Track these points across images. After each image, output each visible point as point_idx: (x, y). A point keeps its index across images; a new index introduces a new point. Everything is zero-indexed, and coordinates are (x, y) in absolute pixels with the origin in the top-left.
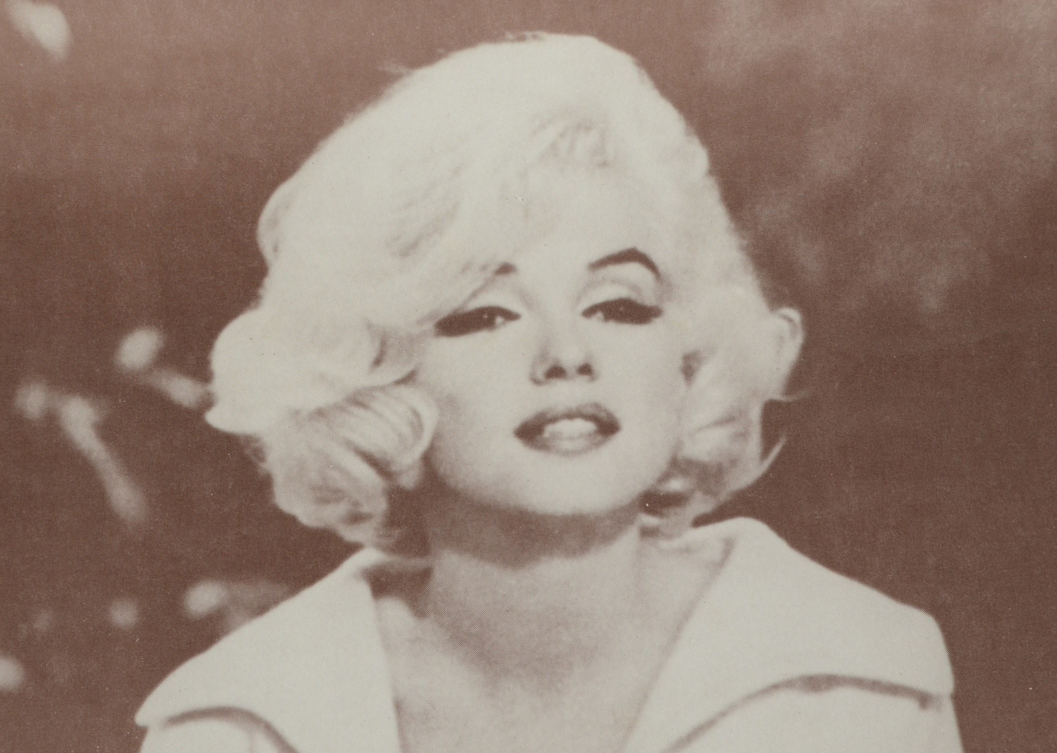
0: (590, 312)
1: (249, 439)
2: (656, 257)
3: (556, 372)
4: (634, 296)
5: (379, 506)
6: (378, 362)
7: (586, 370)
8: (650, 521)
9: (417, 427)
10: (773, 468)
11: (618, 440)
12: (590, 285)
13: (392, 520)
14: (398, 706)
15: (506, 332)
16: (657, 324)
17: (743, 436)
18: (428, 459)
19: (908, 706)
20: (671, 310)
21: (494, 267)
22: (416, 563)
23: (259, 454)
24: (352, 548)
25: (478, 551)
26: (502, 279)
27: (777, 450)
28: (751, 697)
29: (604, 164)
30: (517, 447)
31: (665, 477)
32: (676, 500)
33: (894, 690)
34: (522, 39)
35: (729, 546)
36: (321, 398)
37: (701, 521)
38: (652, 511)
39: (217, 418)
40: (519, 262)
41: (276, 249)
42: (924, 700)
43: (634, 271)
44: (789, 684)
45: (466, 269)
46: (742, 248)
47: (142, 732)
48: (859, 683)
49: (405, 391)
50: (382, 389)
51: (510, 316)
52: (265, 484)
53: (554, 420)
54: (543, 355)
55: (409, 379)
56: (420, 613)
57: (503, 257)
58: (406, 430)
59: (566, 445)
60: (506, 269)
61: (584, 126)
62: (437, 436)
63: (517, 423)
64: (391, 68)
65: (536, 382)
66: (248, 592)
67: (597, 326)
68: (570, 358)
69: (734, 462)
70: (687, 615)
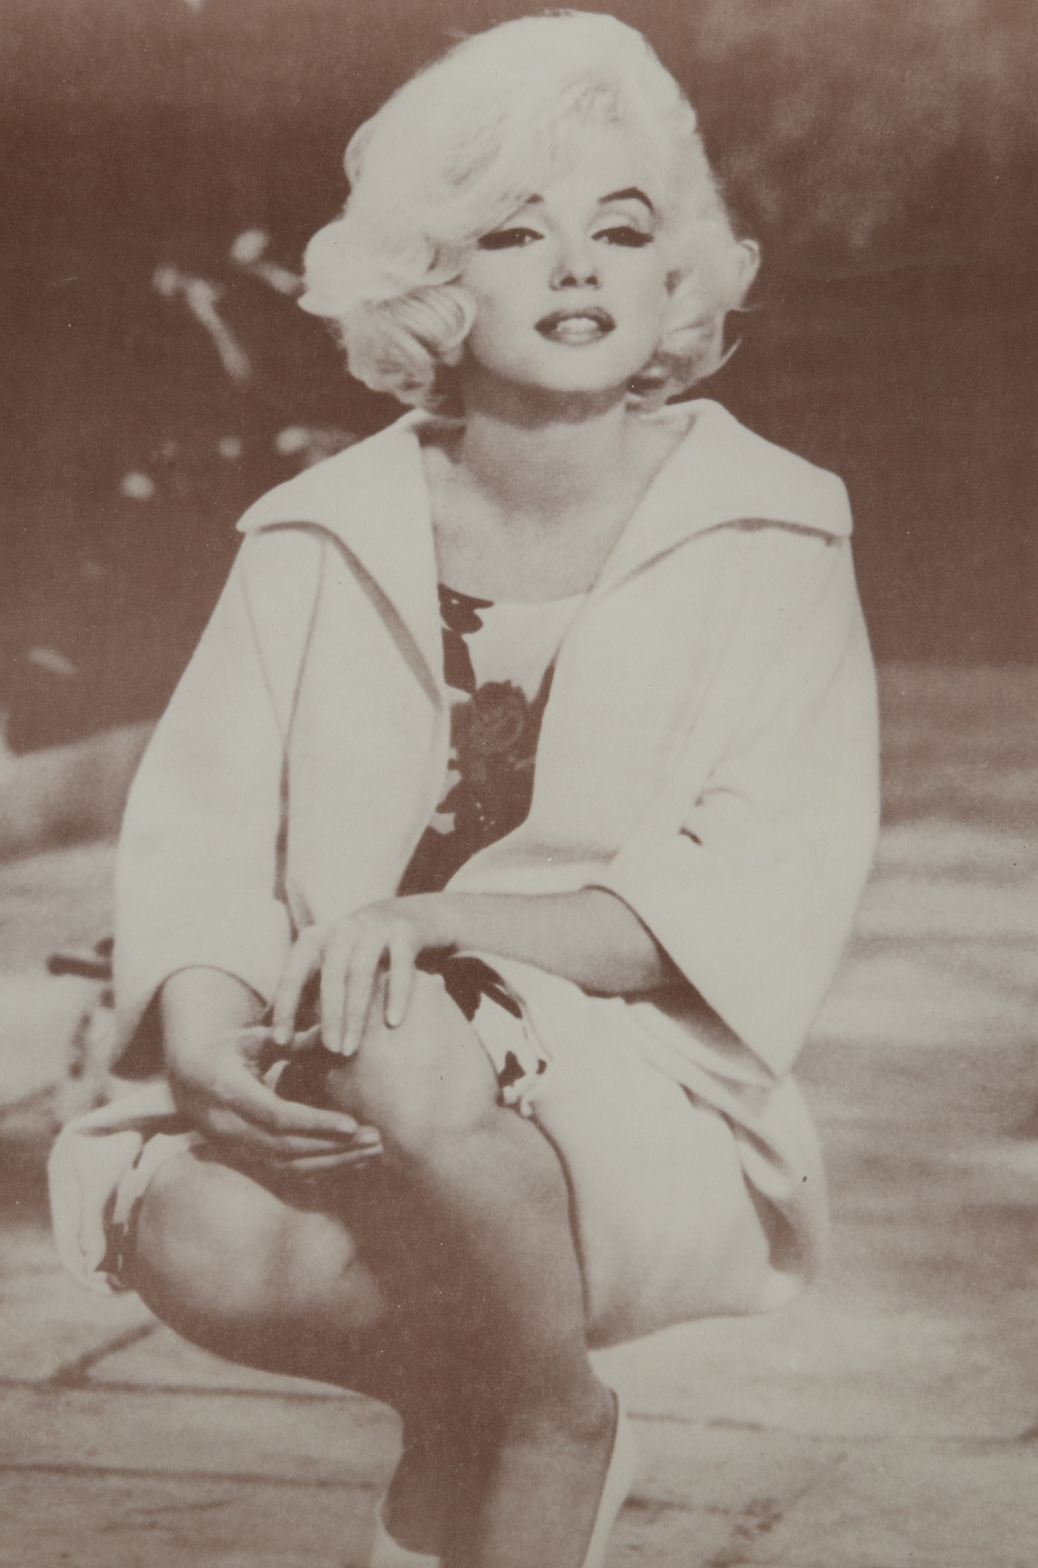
0: (598, 236)
1: (331, 321)
2: (652, 195)
3: (569, 282)
4: (632, 225)
5: (428, 377)
6: (432, 266)
7: (592, 281)
8: (634, 398)
9: (460, 320)
10: (730, 362)
11: (614, 336)
12: (598, 215)
13: (437, 389)
14: (435, 529)
15: (531, 250)
16: (649, 248)
17: (709, 337)
18: (467, 344)
19: (817, 543)
20: (660, 237)
21: (526, 197)
22: (454, 422)
23: (338, 332)
24: (406, 408)
25: (502, 415)
26: (532, 207)
27: (734, 348)
28: (701, 533)
29: (615, 119)
30: (536, 338)
31: (648, 366)
32: (655, 384)
33: (808, 531)
34: (556, 15)
35: (692, 420)
36: (388, 292)
37: (673, 400)
38: (636, 391)
39: (307, 303)
40: (545, 194)
41: (358, 174)
42: (830, 539)
43: (633, 206)
44: (729, 525)
45: (504, 197)
46: (718, 191)
47: (241, 536)
48: (782, 525)
49: (452, 291)
50: (435, 288)
51: (536, 236)
52: (341, 356)
53: (565, 318)
54: (560, 268)
55: (456, 281)
56: (455, 460)
57: (533, 190)
58: (452, 321)
59: (573, 338)
60: (535, 199)
61: (601, 88)
62: (475, 327)
63: (537, 319)
64: (453, 32)
65: (554, 288)
66: (326, 438)
67: (602, 245)
68: (581, 271)
69: (700, 357)
70: (657, 471)
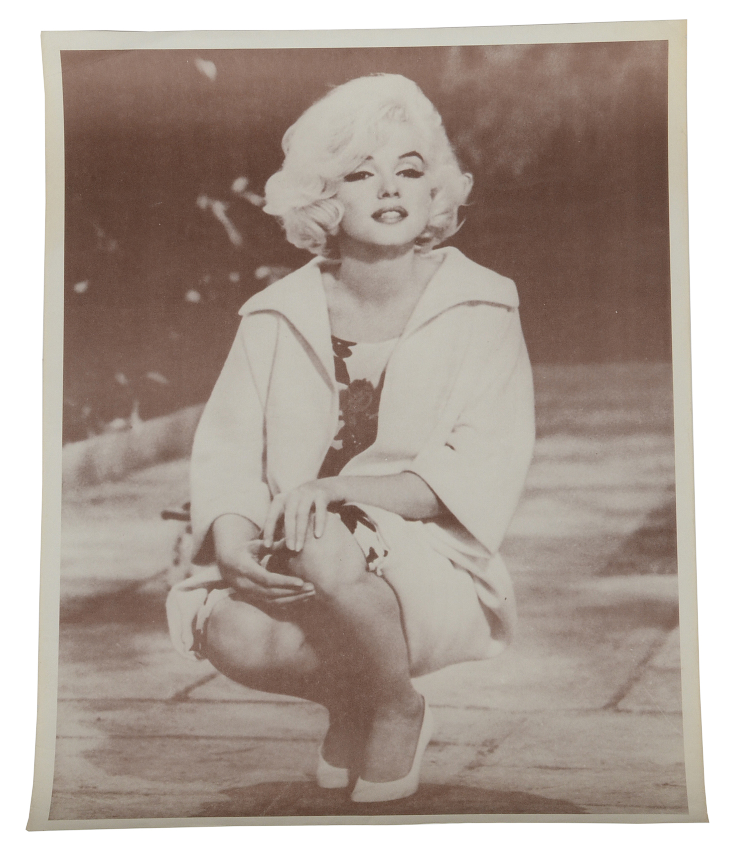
0: (398, 174)
1: (278, 217)
2: (422, 155)
3: (386, 195)
4: (414, 168)
5: (323, 241)
6: (324, 190)
7: (397, 194)
8: (418, 247)
9: (337, 214)
10: (461, 229)
11: (408, 218)
12: (399, 164)
13: (328, 246)
14: (329, 310)
15: (369, 181)
16: (422, 178)
17: (451, 218)
18: (341, 225)
19: (503, 311)
20: (427, 173)
21: (365, 157)
22: (336, 261)
23: (282, 222)
24: (314, 256)
25: (358, 257)
26: (368, 161)
27: (462, 223)
28: (450, 308)
29: (405, 121)
30: (372, 221)
31: (423, 232)
32: (427, 240)
33: (499, 305)
34: (376, 75)
35: (445, 256)
36: (304, 203)
37: (436, 248)
38: (419, 244)
39: (267, 210)
40: (374, 155)
41: (288, 150)
42: (509, 309)
43: (415, 159)
44: (463, 304)
45: (355, 158)
46: (453, 151)
47: (241, 317)
48: (487, 303)
49: (333, 201)
50: (325, 200)
51: (370, 175)
52: (283, 233)
53: (385, 212)
54: (382, 189)
55: (334, 197)
56: (337, 278)
57: (369, 154)
58: (333, 215)
59: (389, 221)
60: (369, 158)
61: (398, 107)
62: (344, 217)
63: (372, 213)
64: (329, 85)
65: (379, 198)
66: (277, 271)
67: (401, 176)
68: (391, 190)
69: (447, 227)
70: (429, 280)
